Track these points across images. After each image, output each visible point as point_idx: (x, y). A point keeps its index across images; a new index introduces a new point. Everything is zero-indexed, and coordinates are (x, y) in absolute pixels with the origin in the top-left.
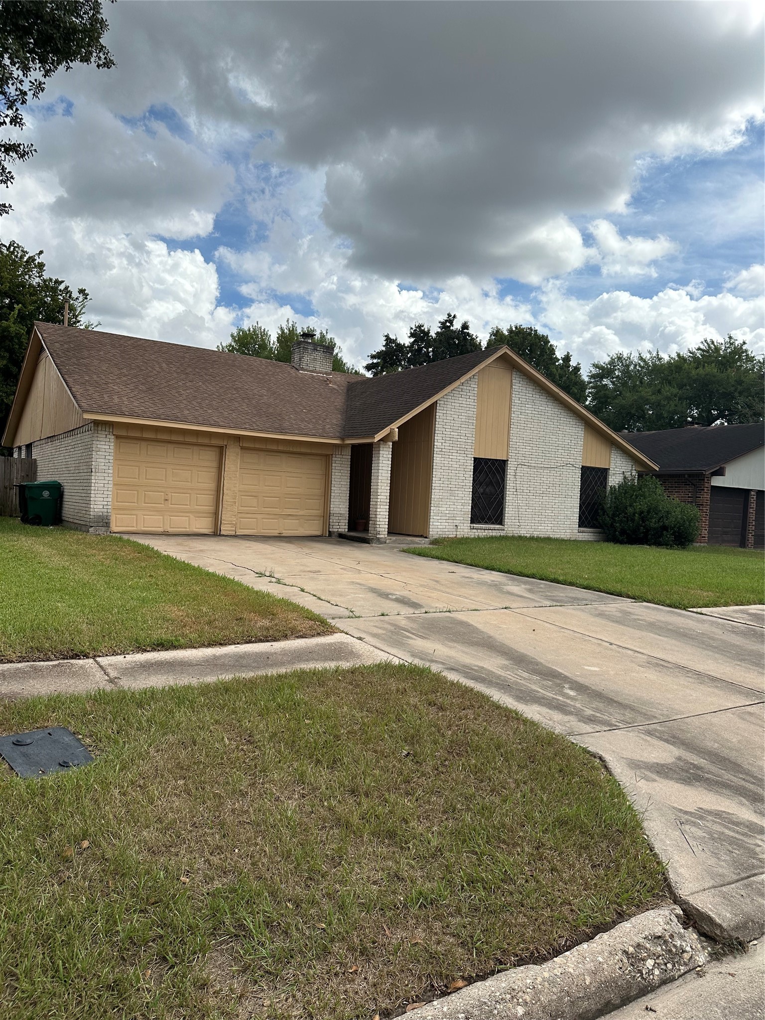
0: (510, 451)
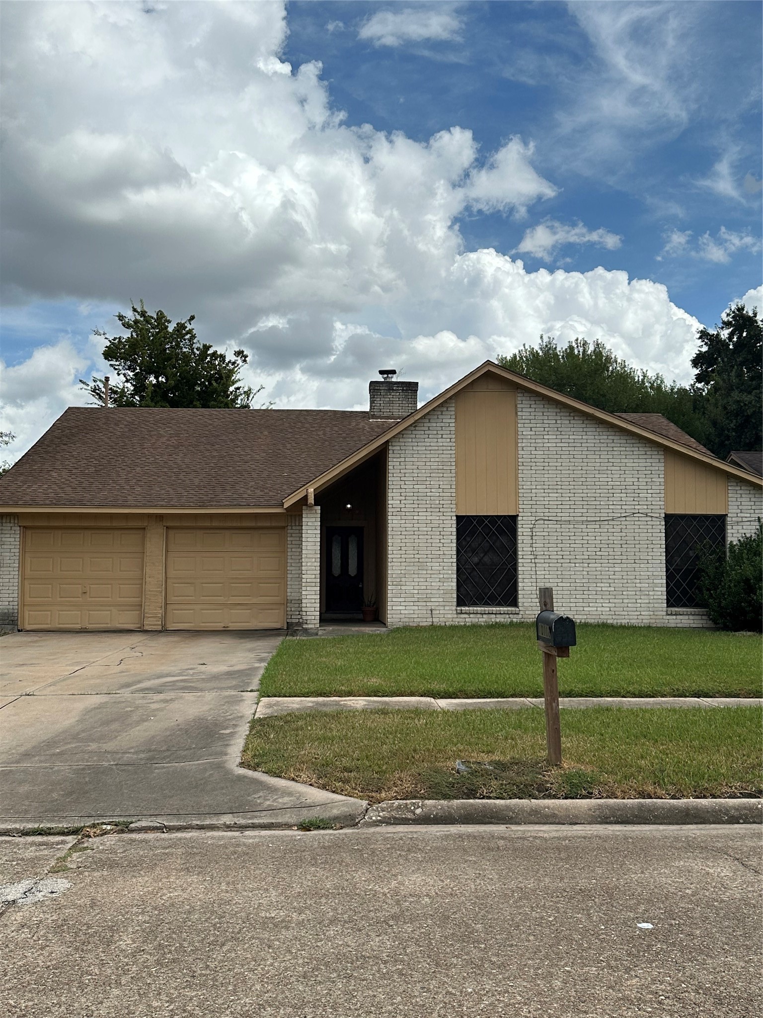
0: (521, 502)
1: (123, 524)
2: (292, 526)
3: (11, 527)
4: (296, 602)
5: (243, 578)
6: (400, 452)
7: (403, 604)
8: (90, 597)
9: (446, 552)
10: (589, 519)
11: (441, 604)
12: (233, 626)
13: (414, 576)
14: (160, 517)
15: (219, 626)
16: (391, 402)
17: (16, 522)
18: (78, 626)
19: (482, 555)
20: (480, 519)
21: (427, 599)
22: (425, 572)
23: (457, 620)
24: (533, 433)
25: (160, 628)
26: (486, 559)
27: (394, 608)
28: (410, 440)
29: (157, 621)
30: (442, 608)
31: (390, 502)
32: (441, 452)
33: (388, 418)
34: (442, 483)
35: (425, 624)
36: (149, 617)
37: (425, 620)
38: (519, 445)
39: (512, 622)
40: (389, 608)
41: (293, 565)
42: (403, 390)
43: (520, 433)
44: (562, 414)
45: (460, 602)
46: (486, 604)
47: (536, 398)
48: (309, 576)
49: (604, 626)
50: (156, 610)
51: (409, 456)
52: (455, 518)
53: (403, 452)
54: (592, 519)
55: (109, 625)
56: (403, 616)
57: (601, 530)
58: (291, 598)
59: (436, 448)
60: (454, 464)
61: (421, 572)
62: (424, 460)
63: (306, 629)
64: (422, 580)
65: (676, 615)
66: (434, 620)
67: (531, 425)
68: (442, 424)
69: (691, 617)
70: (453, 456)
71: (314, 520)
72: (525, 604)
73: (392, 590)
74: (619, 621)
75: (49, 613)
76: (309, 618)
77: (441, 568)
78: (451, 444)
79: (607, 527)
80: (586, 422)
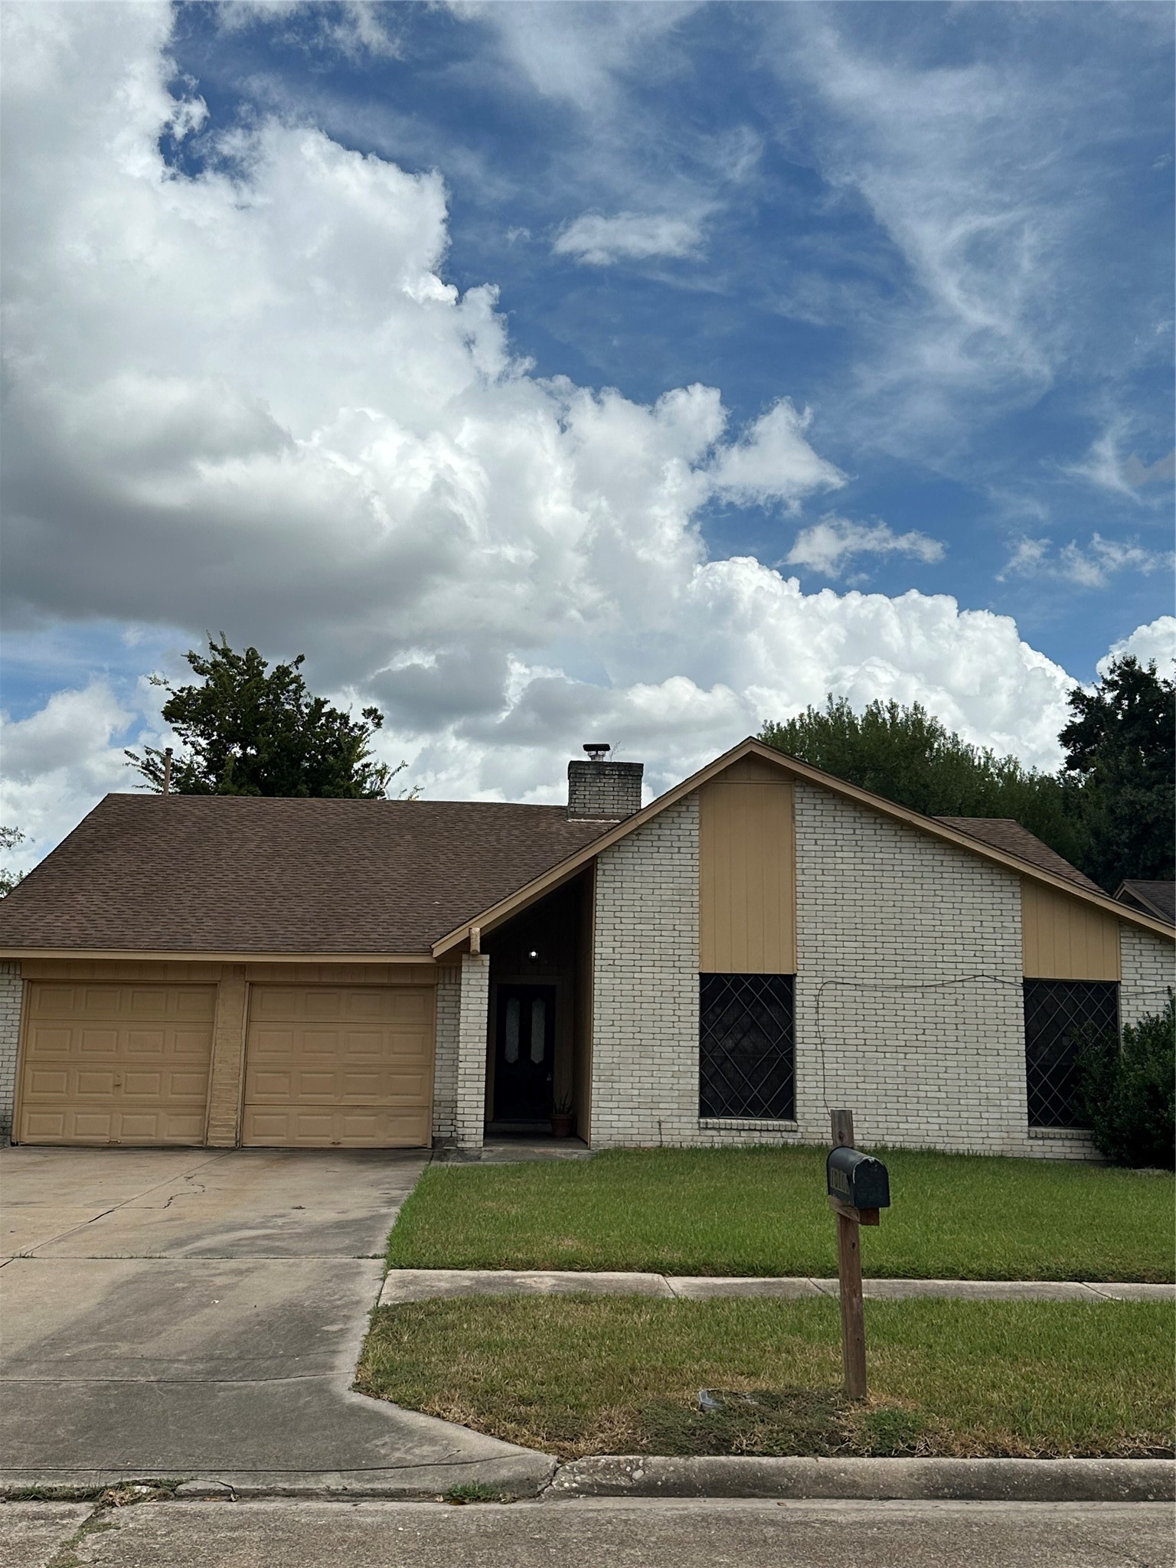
0: (800, 955)
1: (182, 977)
2: (444, 985)
3: (10, 980)
4: (448, 1104)
5: (367, 1066)
6: (613, 873)
7: (615, 1111)
8: (126, 1093)
9: (683, 1031)
10: (905, 983)
11: (675, 1112)
12: (348, 1142)
13: (632, 1067)
14: (241, 967)
15: (326, 1142)
16: (601, 793)
17: (18, 972)
18: (106, 1139)
19: (739, 1036)
20: (738, 979)
21: (653, 1105)
22: (650, 1061)
23: (700, 1139)
24: (818, 848)
25: (232, 1143)
26: (746, 1042)
27: (601, 1117)
28: (630, 855)
29: (228, 1132)
30: (676, 1119)
31: (597, 950)
32: (678, 874)
33: (596, 817)
34: (678, 922)
35: (649, 1144)
36: (216, 1126)
37: (649, 1138)
38: (798, 866)
39: (786, 1144)
40: (593, 1117)
41: (445, 1045)
42: (619, 775)
43: (799, 848)
44: (863, 820)
45: (705, 1111)
46: (746, 1114)
47: (824, 795)
48: (470, 1065)
49: (931, 1155)
50: (228, 1114)
51: (628, 879)
52: (697, 977)
53: (620, 873)
54: (911, 983)
55: (154, 1138)
56: (615, 1131)
57: (924, 1001)
58: (441, 1098)
59: (670, 868)
60: (696, 893)
61: (643, 1061)
62: (651, 886)
63: (462, 1150)
64: (646, 1074)
65: (1043, 1138)
66: (664, 1138)
67: (815, 836)
68: (680, 832)
69: (1067, 1143)
70: (696, 881)
71: (479, 976)
72: (807, 1116)
73: (598, 1089)
74: (954, 1147)
75: (61, 1116)
76: (468, 1131)
77: (675, 1055)
78: (692, 862)
79: (935, 996)
80: (900, 833)
